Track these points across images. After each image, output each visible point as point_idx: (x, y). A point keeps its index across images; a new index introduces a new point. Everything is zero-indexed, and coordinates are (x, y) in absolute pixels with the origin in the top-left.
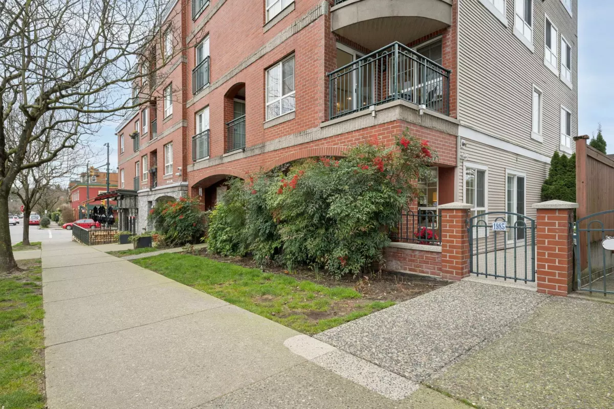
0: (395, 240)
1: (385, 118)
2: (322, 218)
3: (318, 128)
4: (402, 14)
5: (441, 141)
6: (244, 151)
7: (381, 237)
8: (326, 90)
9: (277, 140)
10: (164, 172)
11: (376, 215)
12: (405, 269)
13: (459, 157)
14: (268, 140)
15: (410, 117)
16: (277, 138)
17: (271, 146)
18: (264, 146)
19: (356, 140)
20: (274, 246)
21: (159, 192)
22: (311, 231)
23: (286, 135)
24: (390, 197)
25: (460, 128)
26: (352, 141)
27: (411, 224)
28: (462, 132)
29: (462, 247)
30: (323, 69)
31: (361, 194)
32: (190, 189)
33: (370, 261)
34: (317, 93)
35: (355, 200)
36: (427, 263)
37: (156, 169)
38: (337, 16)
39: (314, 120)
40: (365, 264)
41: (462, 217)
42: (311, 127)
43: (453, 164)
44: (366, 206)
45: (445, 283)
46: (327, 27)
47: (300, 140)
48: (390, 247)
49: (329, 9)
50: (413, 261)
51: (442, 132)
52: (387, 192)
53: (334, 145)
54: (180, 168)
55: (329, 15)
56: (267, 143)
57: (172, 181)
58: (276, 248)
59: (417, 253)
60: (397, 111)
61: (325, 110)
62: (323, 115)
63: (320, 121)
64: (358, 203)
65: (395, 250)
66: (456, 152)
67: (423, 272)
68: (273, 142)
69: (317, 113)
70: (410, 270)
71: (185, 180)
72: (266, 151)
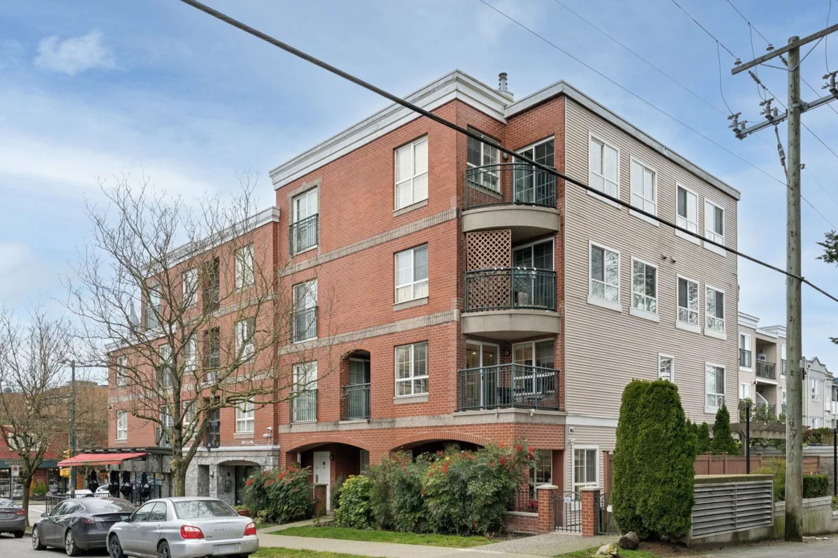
0: (509, 509)
1: (503, 419)
2: (461, 495)
3: (451, 415)
4: (519, 329)
5: (550, 431)
6: (369, 422)
7: (501, 508)
8: (458, 384)
9: (409, 418)
10: (235, 429)
11: (497, 494)
12: (518, 530)
13: (567, 442)
14: (398, 417)
15: (523, 420)
16: (409, 416)
17: (401, 423)
18: (393, 422)
19: (483, 431)
20: (418, 515)
21: (224, 454)
22: (452, 504)
23: (418, 415)
24: (506, 482)
25: (567, 417)
26: (480, 431)
27: (525, 498)
28: (569, 421)
29: (549, 513)
30: (454, 365)
31: (488, 481)
32: (284, 454)
33: (494, 523)
34: (449, 385)
35: (485, 484)
36: (531, 524)
37: (219, 423)
38: (467, 322)
39: (447, 408)
40: (490, 525)
41: (549, 494)
42: (444, 413)
43: (562, 448)
44: (490, 489)
45: (535, 535)
46: (459, 330)
47: (434, 423)
48: (508, 515)
49: (460, 315)
50: (522, 524)
51: (550, 425)
52: (504, 479)
53: (465, 432)
54: (270, 428)
55: (460, 320)
56: (398, 419)
57: (252, 442)
58: (420, 518)
59: (525, 518)
60: (513, 416)
61: (457, 401)
62: (456, 405)
63: (453, 410)
64: (486, 486)
65: (511, 517)
66: (564, 437)
67: (528, 531)
68: (404, 419)
69: (450, 402)
70: (521, 530)
71: (276, 443)
72: (396, 427)
